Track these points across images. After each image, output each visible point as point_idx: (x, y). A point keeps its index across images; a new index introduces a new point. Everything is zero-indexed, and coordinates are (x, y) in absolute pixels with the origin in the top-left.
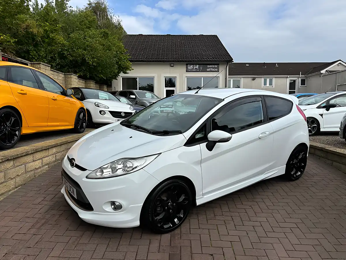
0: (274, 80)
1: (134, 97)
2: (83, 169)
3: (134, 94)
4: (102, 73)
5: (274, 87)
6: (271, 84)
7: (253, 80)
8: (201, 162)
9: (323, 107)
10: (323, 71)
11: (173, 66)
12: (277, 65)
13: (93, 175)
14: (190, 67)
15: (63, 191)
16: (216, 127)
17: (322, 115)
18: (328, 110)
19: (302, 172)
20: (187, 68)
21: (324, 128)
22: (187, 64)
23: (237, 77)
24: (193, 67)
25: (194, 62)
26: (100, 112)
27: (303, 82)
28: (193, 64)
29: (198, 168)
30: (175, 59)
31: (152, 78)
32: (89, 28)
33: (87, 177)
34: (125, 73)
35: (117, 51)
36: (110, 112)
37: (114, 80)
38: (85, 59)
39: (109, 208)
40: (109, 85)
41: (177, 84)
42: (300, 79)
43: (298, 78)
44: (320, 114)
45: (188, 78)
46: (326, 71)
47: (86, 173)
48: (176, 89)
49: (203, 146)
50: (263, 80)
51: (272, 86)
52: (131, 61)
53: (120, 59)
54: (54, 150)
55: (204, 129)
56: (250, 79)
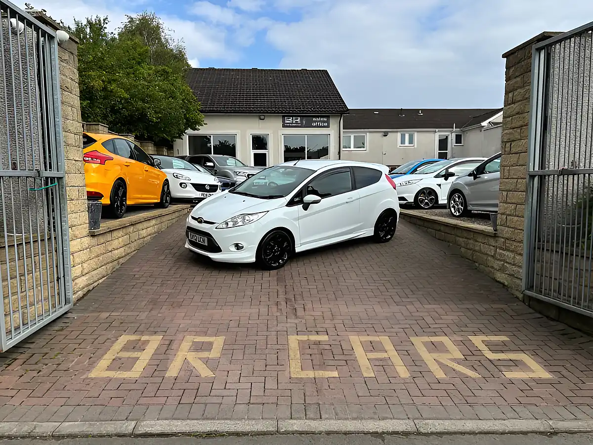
0: (416, 136)
1: (211, 164)
2: (213, 223)
3: (211, 161)
4: (164, 132)
5: (416, 146)
6: (411, 142)
7: (384, 136)
8: (298, 219)
9: (443, 176)
10: (485, 124)
11: (264, 119)
12: (420, 112)
13: (221, 226)
14: (289, 121)
15: (187, 246)
16: (310, 193)
17: (440, 185)
18: (446, 179)
19: (392, 236)
20: (284, 121)
21: (442, 200)
22: (284, 117)
23: (360, 132)
24: (292, 119)
25: (294, 113)
26: (181, 184)
27: (458, 139)
28: (292, 116)
29: (296, 223)
30: (267, 108)
31: (234, 136)
32: (139, 63)
33: (216, 228)
34: (194, 129)
35: (183, 100)
36: (193, 184)
37: (178, 140)
38: (146, 115)
39: (233, 249)
40: (170, 147)
41: (270, 144)
42: (454, 135)
43: (452, 132)
44: (437, 185)
45: (286, 137)
46: (489, 122)
47: (215, 225)
48: (269, 152)
49: (300, 207)
50: (399, 135)
51: (413, 145)
52: (202, 112)
53: (188, 110)
54: (153, 222)
55: (300, 194)
56: (381, 134)
